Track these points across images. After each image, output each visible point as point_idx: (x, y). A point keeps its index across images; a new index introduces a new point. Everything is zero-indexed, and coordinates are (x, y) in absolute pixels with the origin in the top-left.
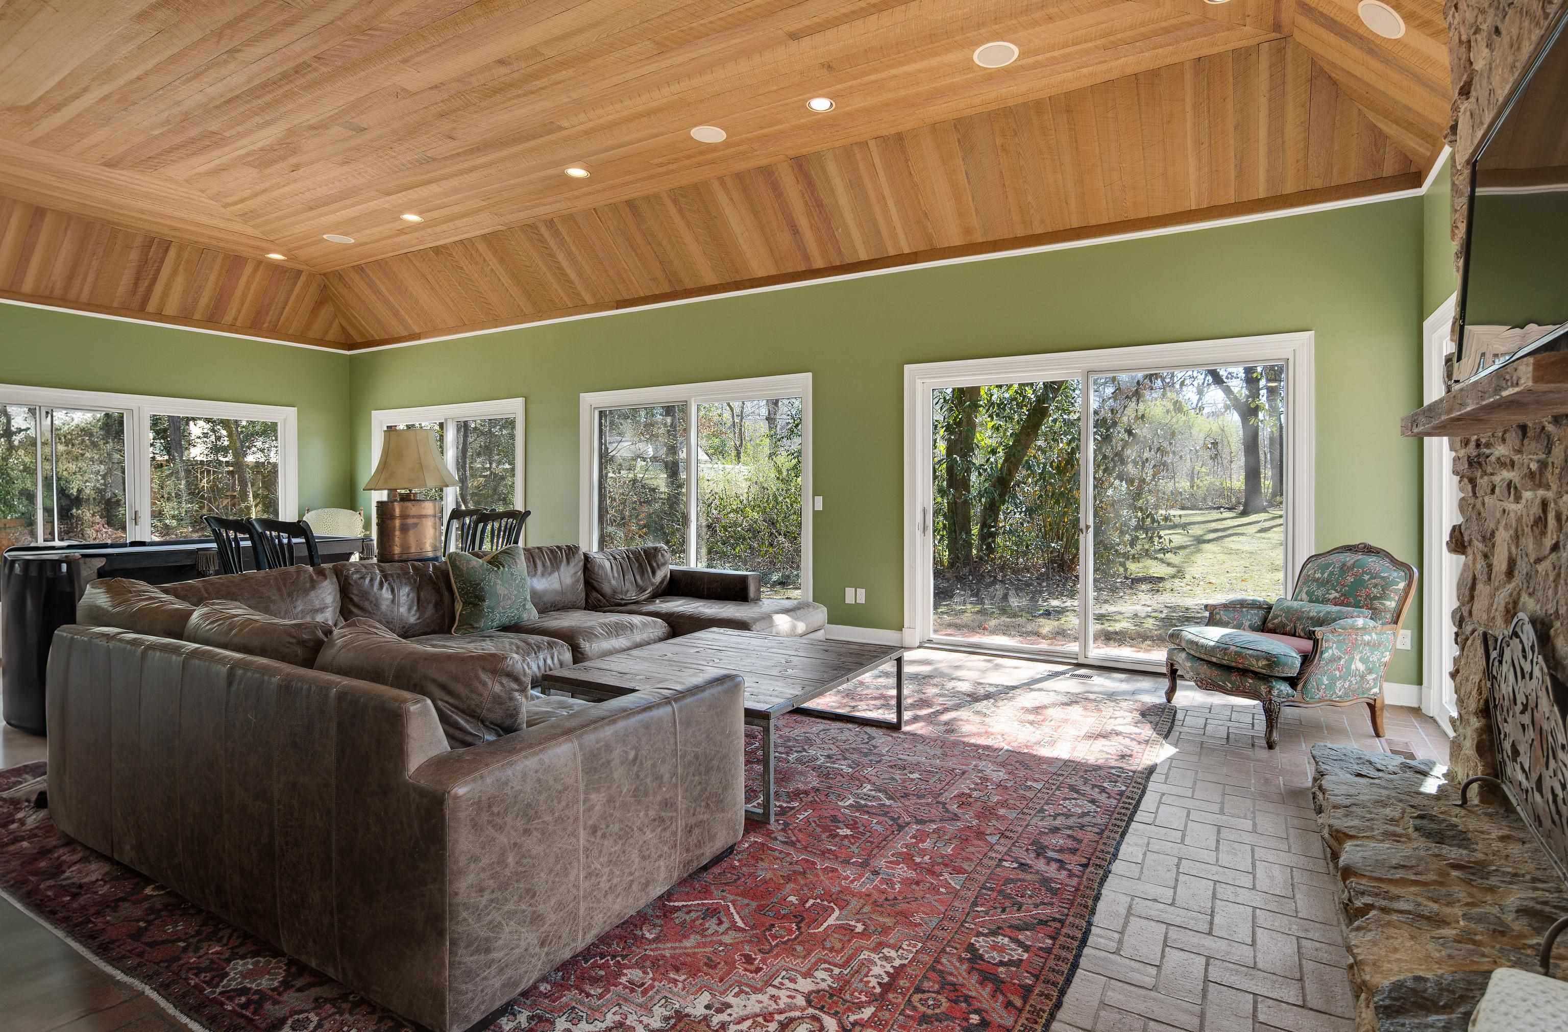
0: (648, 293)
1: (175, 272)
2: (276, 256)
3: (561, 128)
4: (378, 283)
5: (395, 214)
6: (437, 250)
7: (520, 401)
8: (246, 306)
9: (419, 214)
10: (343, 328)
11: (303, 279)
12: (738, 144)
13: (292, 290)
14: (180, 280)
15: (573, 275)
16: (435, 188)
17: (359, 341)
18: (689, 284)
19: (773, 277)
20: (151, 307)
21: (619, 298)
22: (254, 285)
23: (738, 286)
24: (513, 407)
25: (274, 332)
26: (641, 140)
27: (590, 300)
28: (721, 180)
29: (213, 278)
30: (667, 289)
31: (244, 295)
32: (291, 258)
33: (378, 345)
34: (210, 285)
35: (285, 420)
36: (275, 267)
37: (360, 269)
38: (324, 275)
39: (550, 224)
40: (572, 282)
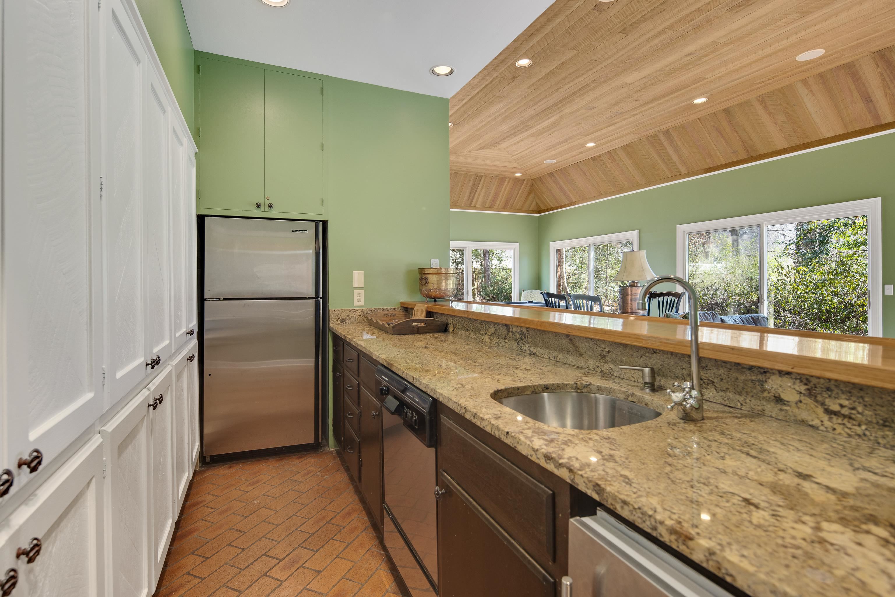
0: (730, 161)
1: (482, 189)
2: (518, 175)
3: (705, 79)
4: (559, 180)
5: (583, 145)
6: (594, 159)
7: (636, 232)
8: (503, 199)
9: (594, 143)
10: (537, 203)
11: (525, 183)
12: (831, 55)
13: (520, 188)
14: (483, 191)
15: (675, 158)
16: (613, 128)
17: (543, 209)
18: (763, 151)
19: (841, 135)
20: (473, 205)
21: (707, 167)
22: (507, 190)
23: (806, 146)
24: (633, 235)
25: (512, 210)
26: (757, 71)
27: (684, 170)
28: (805, 82)
29: (494, 188)
30: (744, 156)
31: (503, 194)
32: (524, 174)
33: (553, 210)
34: (493, 192)
35: (515, 249)
36: (517, 180)
37: (551, 174)
38: (533, 180)
39: (667, 133)
40: (674, 163)
